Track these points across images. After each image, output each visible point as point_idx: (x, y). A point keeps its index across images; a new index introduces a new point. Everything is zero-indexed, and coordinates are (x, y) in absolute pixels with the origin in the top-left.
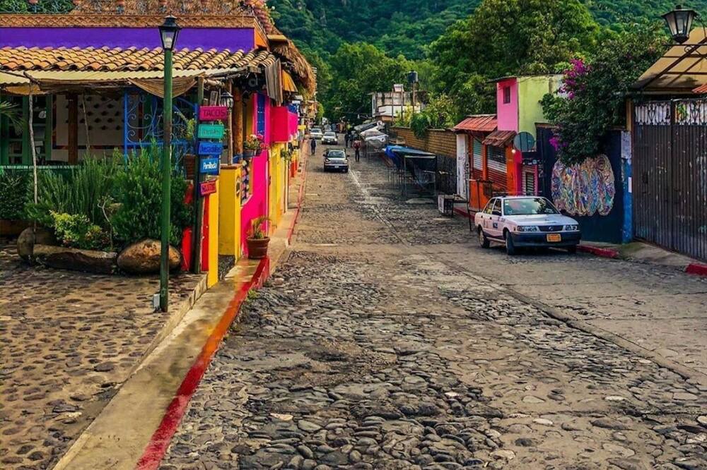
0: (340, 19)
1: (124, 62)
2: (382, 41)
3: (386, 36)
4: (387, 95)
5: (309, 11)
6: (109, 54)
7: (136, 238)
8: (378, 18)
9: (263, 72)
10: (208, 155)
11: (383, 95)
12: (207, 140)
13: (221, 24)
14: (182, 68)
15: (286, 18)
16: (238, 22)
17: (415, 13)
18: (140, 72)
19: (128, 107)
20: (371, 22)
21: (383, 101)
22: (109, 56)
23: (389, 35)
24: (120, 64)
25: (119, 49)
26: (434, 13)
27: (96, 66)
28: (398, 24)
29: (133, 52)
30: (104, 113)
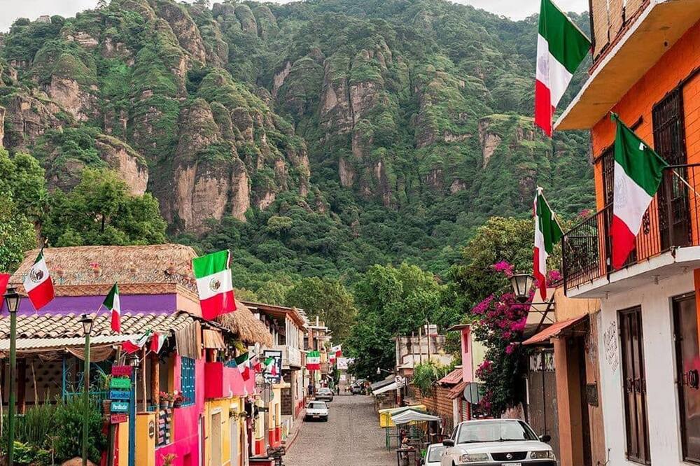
0: (381, 225)
1: (63, 329)
2: (442, 255)
3: (448, 248)
4: (413, 340)
5: (334, 214)
6: (51, 321)
7: (70, 456)
8: (438, 221)
9: (174, 336)
10: (118, 400)
11: (409, 341)
12: (117, 389)
13: (148, 291)
14: (109, 334)
15: (301, 225)
16: (162, 288)
17: (491, 212)
18: (76, 338)
19: (66, 366)
20: (428, 228)
21: (409, 349)
22: (51, 324)
23: (453, 247)
24: (59, 332)
25: (59, 316)
26: (519, 212)
27: (41, 334)
28: (466, 230)
29: (72, 319)
30: (46, 373)
